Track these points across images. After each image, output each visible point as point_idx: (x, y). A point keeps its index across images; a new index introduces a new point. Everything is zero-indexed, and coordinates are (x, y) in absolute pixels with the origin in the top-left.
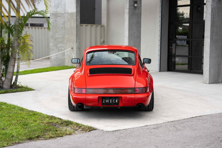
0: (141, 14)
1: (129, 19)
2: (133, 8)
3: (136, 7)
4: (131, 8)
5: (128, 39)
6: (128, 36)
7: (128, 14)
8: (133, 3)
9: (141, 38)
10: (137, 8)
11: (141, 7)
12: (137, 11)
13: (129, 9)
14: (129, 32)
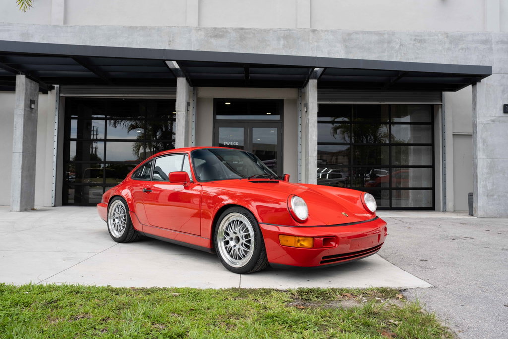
0: (37, 121)
1: (24, 125)
2: (29, 109)
3: (33, 108)
4: (26, 109)
5: (21, 156)
6: (21, 151)
7: (23, 118)
8: (29, 102)
9: (35, 156)
10: (34, 111)
11: (37, 110)
12: (33, 115)
13: (25, 109)
14: (23, 146)
